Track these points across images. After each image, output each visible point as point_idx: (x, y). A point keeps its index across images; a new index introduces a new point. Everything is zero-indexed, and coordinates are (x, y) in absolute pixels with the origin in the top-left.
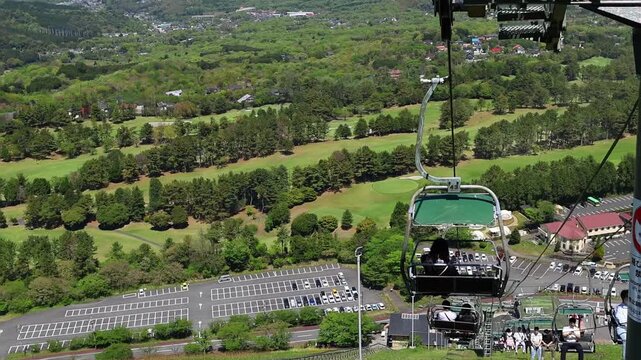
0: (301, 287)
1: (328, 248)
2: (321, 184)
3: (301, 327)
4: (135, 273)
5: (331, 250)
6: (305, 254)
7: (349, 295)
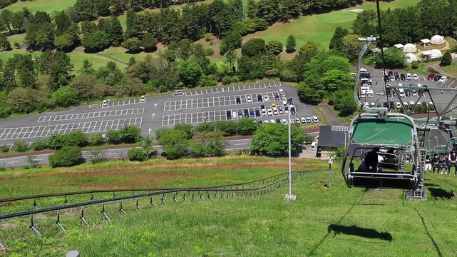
0: (244, 101)
1: (271, 67)
2: (271, 15)
3: (240, 136)
4: (101, 86)
5: (274, 70)
6: (251, 73)
7: (287, 109)
